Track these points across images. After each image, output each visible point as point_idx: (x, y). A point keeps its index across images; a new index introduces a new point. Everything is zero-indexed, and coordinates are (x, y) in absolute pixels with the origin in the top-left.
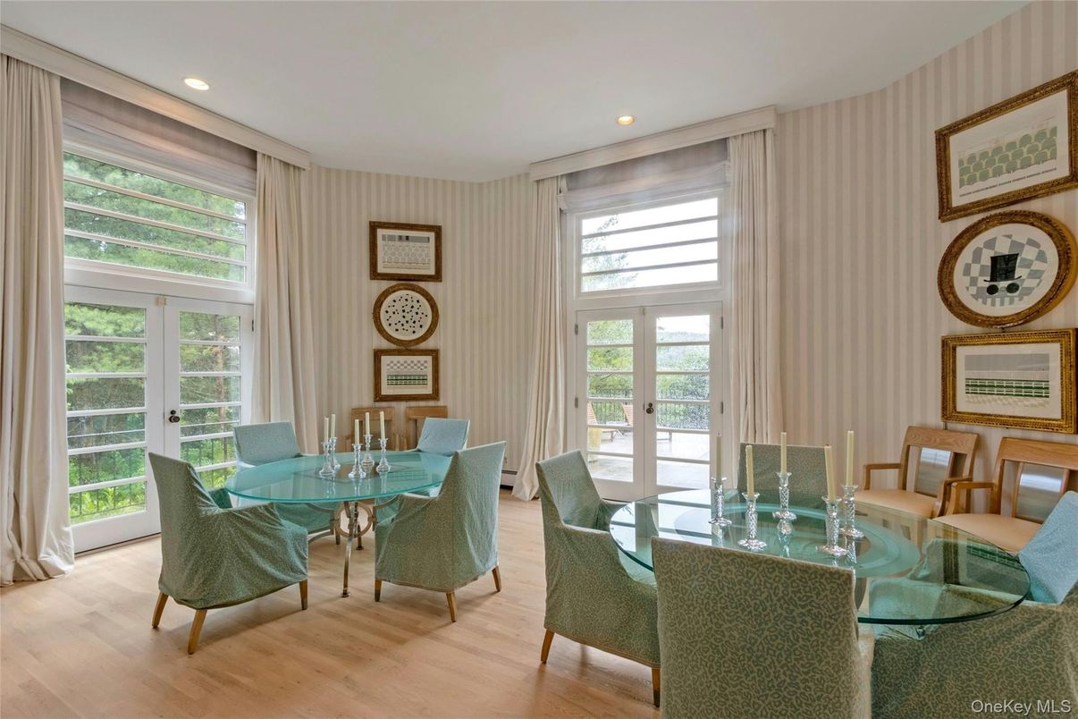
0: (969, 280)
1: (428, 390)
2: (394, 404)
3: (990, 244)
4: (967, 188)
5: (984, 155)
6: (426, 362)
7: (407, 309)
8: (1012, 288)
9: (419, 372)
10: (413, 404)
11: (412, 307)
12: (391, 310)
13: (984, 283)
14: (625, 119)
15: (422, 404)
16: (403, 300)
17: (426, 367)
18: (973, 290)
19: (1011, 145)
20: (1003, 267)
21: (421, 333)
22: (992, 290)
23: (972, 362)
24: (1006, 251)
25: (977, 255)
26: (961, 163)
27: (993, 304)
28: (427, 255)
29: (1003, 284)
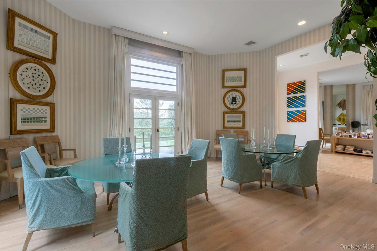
0: (228, 101)
1: (47, 126)
2: (25, 136)
3: (232, 95)
4: (227, 83)
5: (231, 77)
6: (46, 110)
7: (36, 76)
8: (235, 103)
9: (42, 116)
10: (38, 135)
11: (39, 75)
12: (25, 74)
13: (231, 102)
14: (165, 33)
15: (44, 135)
16: (33, 69)
17: (46, 113)
18: (229, 103)
19: (235, 77)
20: (234, 99)
21: (43, 92)
22: (232, 103)
23: (228, 117)
24: (234, 96)
25: (230, 96)
26: (227, 77)
27: (232, 106)
28: (48, 46)
29: (234, 102)
